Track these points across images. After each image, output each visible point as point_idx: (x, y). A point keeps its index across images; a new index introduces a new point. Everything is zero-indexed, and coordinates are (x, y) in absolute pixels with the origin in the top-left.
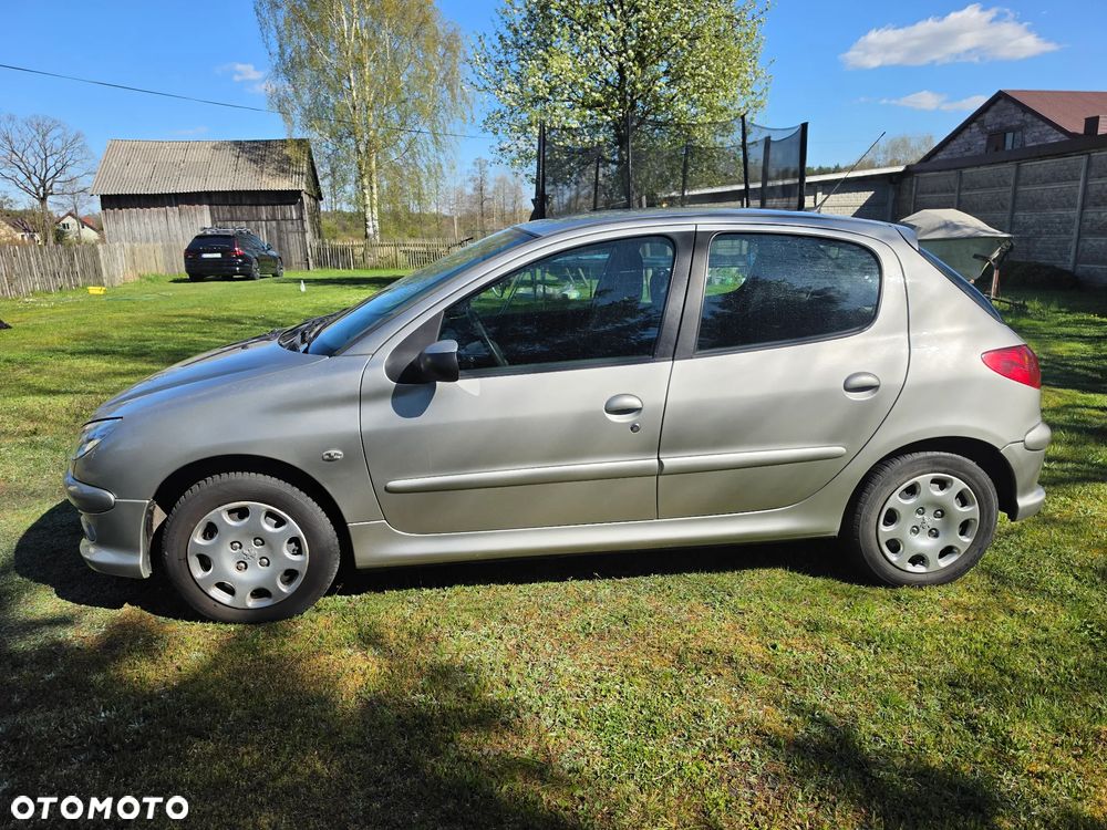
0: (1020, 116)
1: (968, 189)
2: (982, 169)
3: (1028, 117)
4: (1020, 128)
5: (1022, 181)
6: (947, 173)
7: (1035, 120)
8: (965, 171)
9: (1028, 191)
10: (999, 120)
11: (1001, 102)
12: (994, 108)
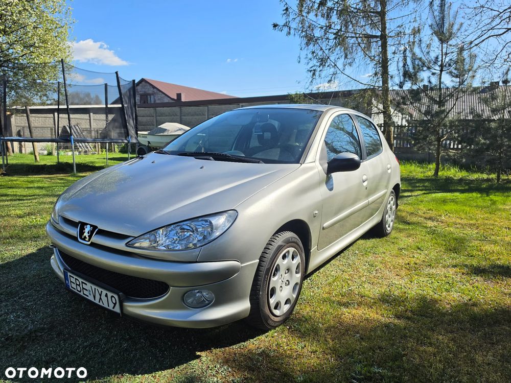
0: (152, 89)
1: (160, 116)
2: (165, 108)
3: (155, 90)
4: (153, 94)
5: (183, 114)
6: (149, 109)
7: (158, 92)
8: (157, 109)
9: (186, 119)
10: (144, 90)
11: (143, 83)
12: (141, 85)
